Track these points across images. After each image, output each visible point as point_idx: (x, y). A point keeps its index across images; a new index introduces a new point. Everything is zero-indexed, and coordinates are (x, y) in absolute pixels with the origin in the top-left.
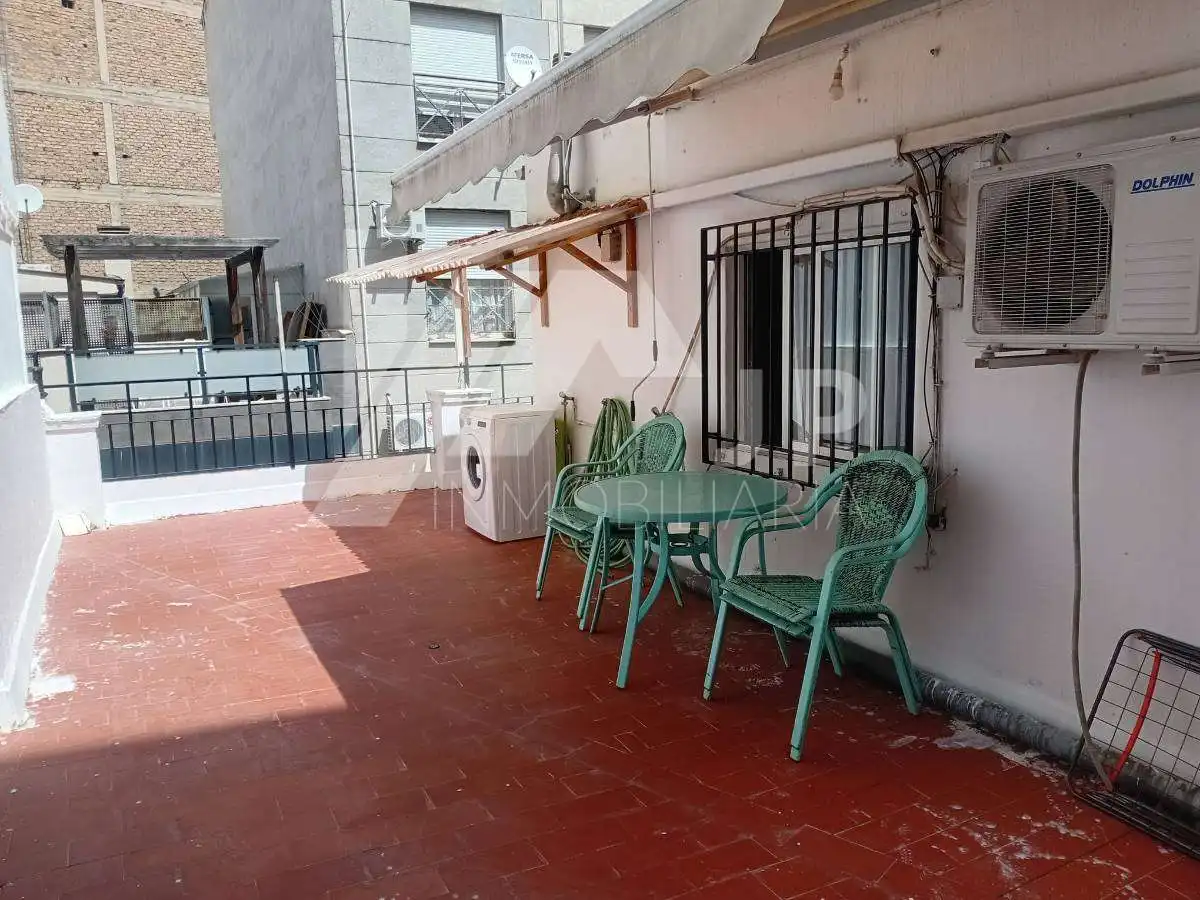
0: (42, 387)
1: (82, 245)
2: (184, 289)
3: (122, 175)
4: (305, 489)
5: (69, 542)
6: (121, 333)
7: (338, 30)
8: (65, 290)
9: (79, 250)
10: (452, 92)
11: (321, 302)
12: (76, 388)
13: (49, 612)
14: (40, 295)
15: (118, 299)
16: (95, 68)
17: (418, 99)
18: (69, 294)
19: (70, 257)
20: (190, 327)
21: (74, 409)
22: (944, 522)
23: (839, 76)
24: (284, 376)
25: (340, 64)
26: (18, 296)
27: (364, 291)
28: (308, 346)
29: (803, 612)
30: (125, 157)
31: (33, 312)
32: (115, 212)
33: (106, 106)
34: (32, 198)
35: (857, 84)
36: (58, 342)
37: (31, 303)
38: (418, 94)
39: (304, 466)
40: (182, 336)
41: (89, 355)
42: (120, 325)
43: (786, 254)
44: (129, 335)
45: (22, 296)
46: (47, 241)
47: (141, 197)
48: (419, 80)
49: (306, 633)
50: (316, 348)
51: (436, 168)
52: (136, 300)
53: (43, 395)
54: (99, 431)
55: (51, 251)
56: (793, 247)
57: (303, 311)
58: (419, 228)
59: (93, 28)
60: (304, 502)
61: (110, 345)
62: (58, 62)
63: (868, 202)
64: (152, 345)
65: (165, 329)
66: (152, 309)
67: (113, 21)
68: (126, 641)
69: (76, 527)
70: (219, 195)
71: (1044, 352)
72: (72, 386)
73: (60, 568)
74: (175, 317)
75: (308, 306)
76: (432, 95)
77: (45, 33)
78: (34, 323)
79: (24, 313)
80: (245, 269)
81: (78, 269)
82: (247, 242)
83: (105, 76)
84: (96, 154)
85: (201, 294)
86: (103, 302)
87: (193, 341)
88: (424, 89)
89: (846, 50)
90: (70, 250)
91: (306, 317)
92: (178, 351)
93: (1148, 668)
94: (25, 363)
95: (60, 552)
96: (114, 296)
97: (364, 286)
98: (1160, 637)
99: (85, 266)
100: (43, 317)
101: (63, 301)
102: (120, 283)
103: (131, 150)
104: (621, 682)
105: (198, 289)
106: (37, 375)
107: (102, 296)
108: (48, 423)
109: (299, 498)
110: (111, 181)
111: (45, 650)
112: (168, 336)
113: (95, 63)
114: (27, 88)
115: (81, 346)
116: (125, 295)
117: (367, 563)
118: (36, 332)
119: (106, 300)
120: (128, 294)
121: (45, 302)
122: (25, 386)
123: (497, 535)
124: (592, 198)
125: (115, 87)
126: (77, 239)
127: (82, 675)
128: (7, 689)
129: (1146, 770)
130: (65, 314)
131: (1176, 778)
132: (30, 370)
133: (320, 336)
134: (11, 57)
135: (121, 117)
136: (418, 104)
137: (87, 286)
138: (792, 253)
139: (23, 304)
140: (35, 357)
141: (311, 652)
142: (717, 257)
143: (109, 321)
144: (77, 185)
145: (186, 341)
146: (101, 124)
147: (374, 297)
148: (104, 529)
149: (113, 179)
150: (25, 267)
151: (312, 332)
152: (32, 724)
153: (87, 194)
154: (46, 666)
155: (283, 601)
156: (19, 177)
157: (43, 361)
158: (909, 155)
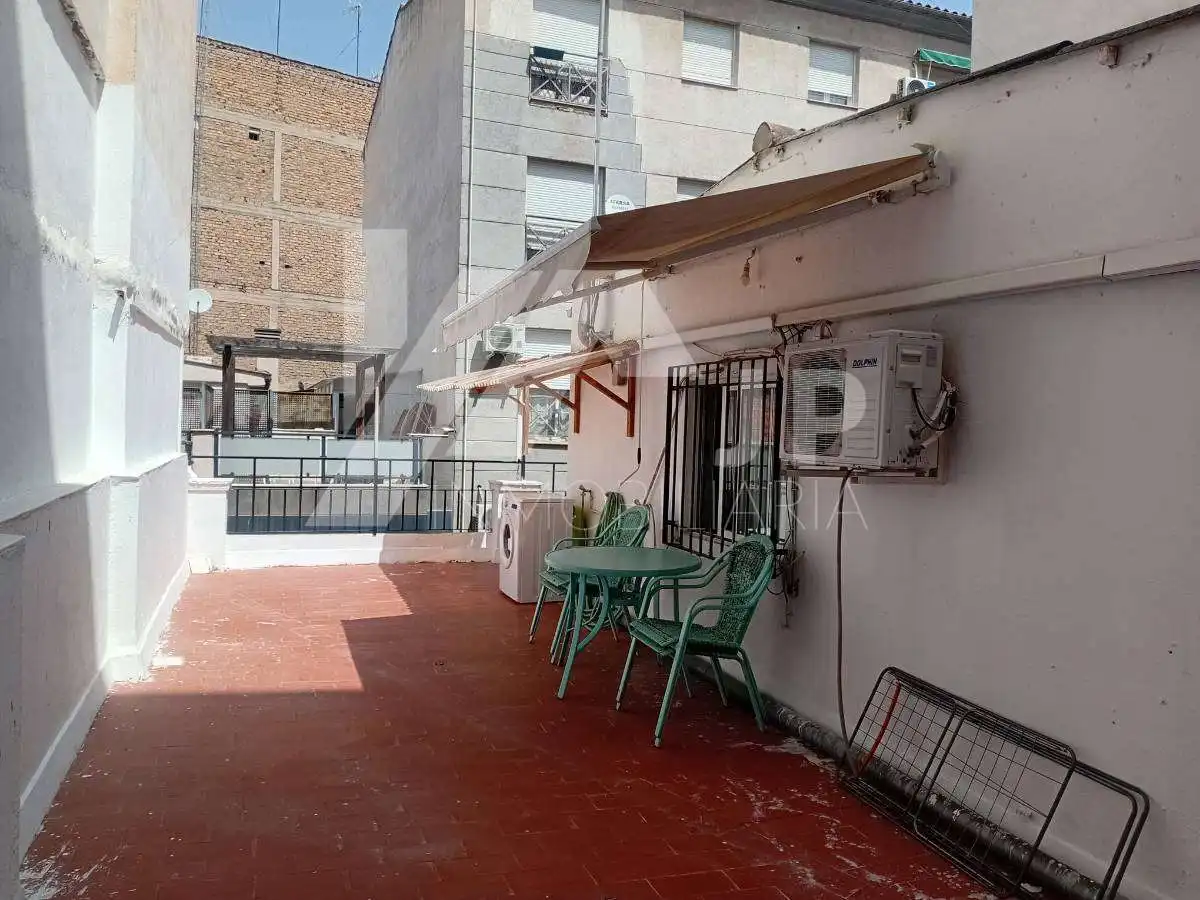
0: (190, 456)
1: (238, 344)
2: (322, 384)
3: (283, 282)
4: (382, 553)
5: (194, 578)
6: (263, 420)
7: (465, 179)
8: (220, 380)
9: (235, 349)
10: (558, 231)
11: (433, 403)
12: (219, 460)
13: (172, 620)
14: (199, 383)
15: (264, 390)
16: (270, 190)
17: (529, 236)
18: (223, 384)
19: (228, 355)
20: (321, 417)
21: (216, 475)
22: (797, 590)
23: (747, 269)
24: (376, 460)
25: (464, 205)
26: (181, 382)
27: (467, 397)
28: (414, 439)
29: (670, 640)
30: (287, 267)
31: (192, 397)
32: (274, 314)
33: (276, 223)
34: (203, 300)
35: (761, 274)
36: (209, 424)
37: (191, 389)
38: (528, 231)
39: (383, 534)
40: (314, 425)
41: (232, 436)
42: (264, 414)
43: (724, 388)
44: (270, 422)
45: (185, 382)
46: (210, 339)
47: (297, 303)
48: (530, 220)
49: (351, 648)
50: (421, 441)
51: (464, 319)
52: (279, 393)
53: (191, 463)
54: (229, 493)
55: (213, 346)
56: (728, 385)
57: (416, 410)
58: (519, 344)
59: (271, 157)
60: (380, 565)
61: (254, 429)
62: (240, 184)
63: (757, 358)
64: (288, 431)
65: (299, 418)
66: (291, 400)
67: (289, 151)
68: (222, 641)
69: (201, 566)
70: (363, 303)
71: (838, 468)
72: (216, 458)
73: (184, 594)
74: (312, 409)
75: (421, 406)
76: (540, 233)
77: (233, 161)
78: (191, 407)
79: (184, 397)
80: (370, 371)
81: (233, 365)
82: (373, 350)
83: (277, 197)
84: (262, 263)
85: (334, 390)
86: (252, 393)
87: (322, 430)
88: (533, 228)
89: (754, 252)
90: (228, 348)
91: (418, 416)
92: (305, 437)
93: (892, 694)
94: (179, 438)
95: (186, 584)
96: (261, 388)
97: (467, 392)
98: (902, 673)
99: (240, 362)
100: (200, 402)
101: (218, 389)
102: (268, 378)
103: (292, 261)
104: (560, 694)
105: (332, 386)
106: (188, 448)
107: (251, 387)
108: (191, 485)
109: (378, 562)
110: (273, 287)
111: (165, 642)
112: (302, 424)
113: (271, 187)
114: (212, 205)
115: (229, 428)
116: (271, 388)
117: (412, 610)
118: (192, 416)
119: (255, 391)
120: (274, 387)
121: (203, 389)
122: (178, 453)
123: (519, 597)
124: (611, 337)
125: (285, 207)
126: (235, 339)
127: (188, 656)
128: (139, 652)
129: (886, 768)
130: (218, 401)
131: (901, 773)
132: (183, 443)
133: (428, 432)
134: (202, 180)
135: (286, 233)
136: (527, 240)
137: (239, 378)
138: (728, 389)
139: (185, 390)
140: (188, 434)
141: (351, 660)
142: (678, 388)
143: (254, 409)
144: (243, 289)
145: (316, 429)
146: (269, 238)
147: (475, 402)
148: (222, 571)
149: (275, 285)
150: (190, 358)
151: (422, 428)
152: (150, 680)
153: (250, 297)
154: (165, 651)
155: (341, 628)
156: (195, 280)
157: (195, 438)
158: (780, 328)
